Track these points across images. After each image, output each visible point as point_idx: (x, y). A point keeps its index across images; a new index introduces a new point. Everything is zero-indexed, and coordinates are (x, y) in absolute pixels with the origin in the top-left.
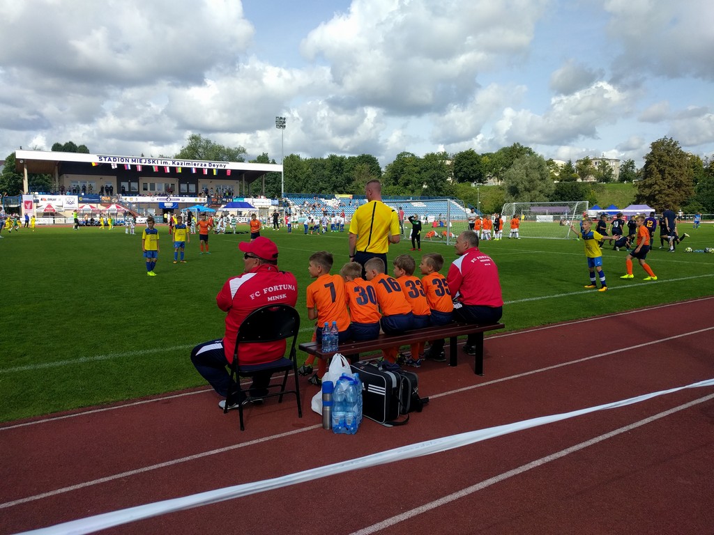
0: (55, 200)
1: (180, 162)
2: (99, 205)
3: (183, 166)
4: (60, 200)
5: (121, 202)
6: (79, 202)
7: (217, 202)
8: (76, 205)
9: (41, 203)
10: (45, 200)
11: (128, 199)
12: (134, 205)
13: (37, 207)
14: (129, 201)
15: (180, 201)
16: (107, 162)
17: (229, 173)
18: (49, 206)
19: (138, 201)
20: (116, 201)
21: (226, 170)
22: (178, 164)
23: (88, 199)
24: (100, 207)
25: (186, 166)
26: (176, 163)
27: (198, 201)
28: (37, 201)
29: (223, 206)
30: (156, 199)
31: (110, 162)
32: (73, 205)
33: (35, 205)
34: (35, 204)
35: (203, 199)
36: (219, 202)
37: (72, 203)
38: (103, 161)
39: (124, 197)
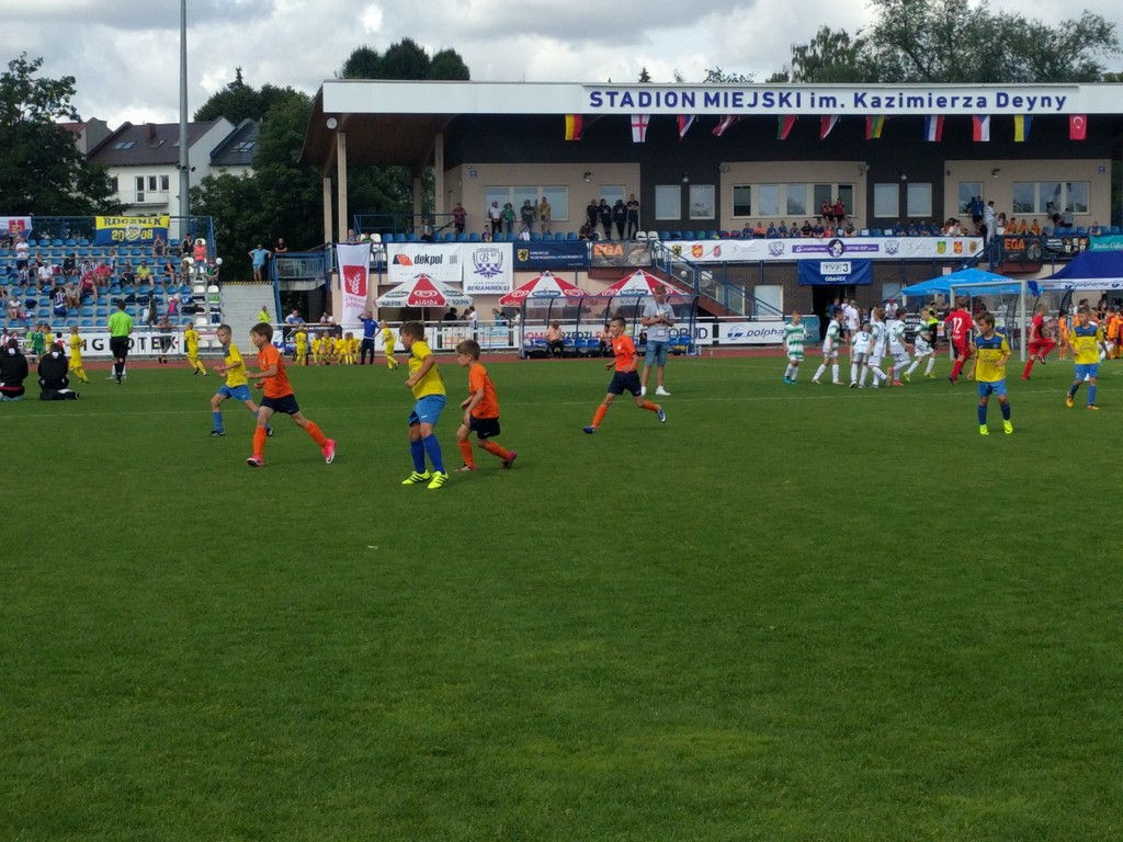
0: (437, 260)
1: (883, 96)
2: (583, 275)
3: (896, 111)
4: (453, 260)
5: (661, 261)
6: (519, 267)
7: (1024, 254)
8: (507, 280)
9: (395, 273)
10: (407, 262)
11: (686, 250)
12: (707, 276)
13: (383, 289)
14: (692, 259)
15: (882, 254)
16: (617, 110)
17: (1078, 131)
18: (424, 283)
19: (722, 258)
20: (645, 260)
21: (1066, 118)
22: (877, 103)
23: (545, 256)
24: (587, 285)
25: (905, 111)
26: (868, 100)
27: (949, 253)
28: (380, 268)
29: (1047, 270)
30: (787, 250)
31: (627, 110)
32: (496, 279)
33: (373, 281)
34: (375, 276)
35: (966, 241)
36: (1034, 252)
37: (495, 271)
38: (606, 109)
39: (669, 245)
